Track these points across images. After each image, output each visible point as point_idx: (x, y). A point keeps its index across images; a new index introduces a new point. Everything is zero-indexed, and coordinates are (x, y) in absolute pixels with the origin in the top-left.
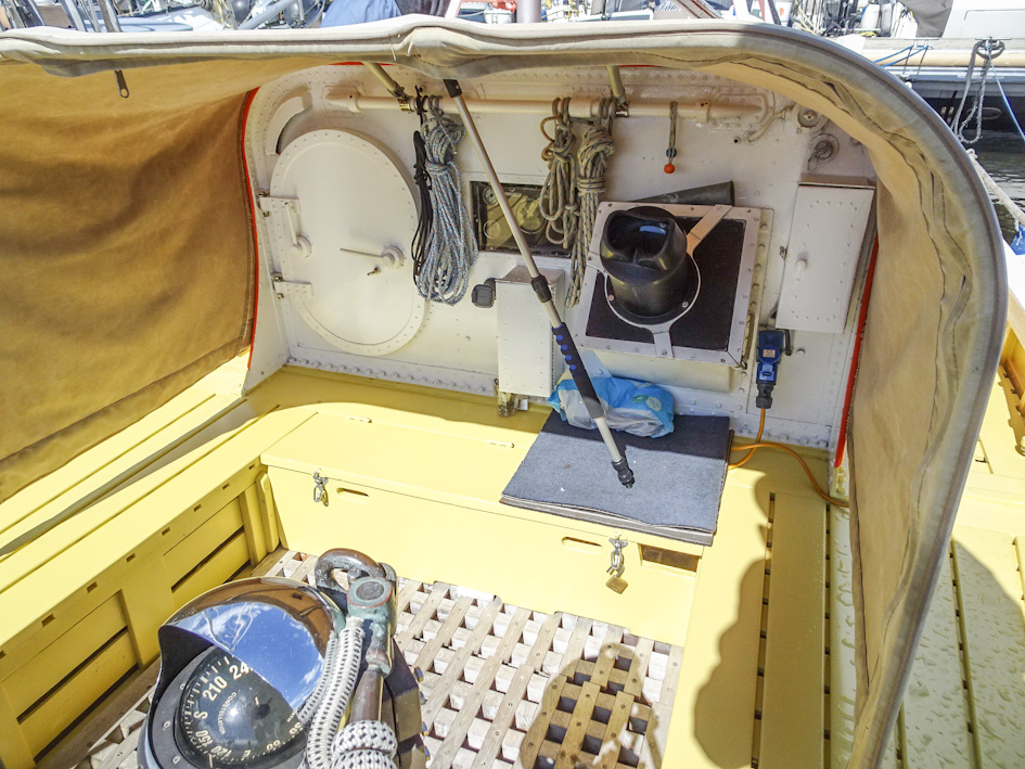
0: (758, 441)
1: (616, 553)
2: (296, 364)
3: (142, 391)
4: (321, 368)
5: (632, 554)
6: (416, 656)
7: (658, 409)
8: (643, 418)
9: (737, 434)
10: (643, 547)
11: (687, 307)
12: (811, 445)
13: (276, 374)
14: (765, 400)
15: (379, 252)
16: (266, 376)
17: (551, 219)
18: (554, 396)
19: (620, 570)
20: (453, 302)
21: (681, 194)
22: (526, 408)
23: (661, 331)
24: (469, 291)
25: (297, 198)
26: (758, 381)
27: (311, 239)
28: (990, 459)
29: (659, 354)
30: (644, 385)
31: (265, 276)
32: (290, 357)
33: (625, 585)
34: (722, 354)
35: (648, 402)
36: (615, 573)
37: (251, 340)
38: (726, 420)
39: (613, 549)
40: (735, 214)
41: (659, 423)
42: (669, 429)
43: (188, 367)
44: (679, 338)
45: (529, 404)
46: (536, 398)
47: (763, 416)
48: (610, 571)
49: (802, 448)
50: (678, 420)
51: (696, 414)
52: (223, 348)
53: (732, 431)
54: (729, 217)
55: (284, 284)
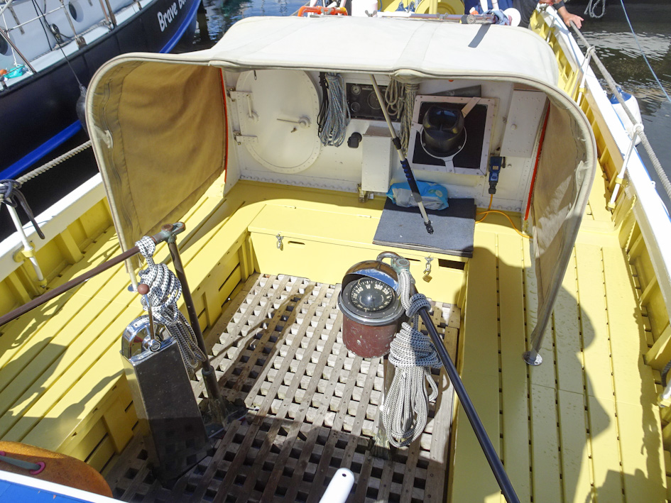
0: (489, 210)
1: (428, 263)
2: (245, 179)
3: (188, 198)
4: (260, 180)
5: (435, 263)
6: (336, 316)
7: (441, 196)
8: (436, 201)
9: (478, 207)
10: (439, 260)
11: (461, 148)
12: (513, 210)
13: (236, 185)
14: (492, 190)
15: (297, 120)
16: (233, 186)
17: (392, 104)
18: (390, 191)
19: (429, 272)
20: (338, 145)
21: (456, 90)
22: (372, 198)
23: (449, 160)
24: (347, 139)
25: (251, 92)
26: (490, 181)
27: (258, 114)
28: (593, 213)
29: (448, 171)
30: (434, 184)
31: (231, 133)
32: (241, 176)
33: (430, 278)
34: (477, 170)
35: (436, 193)
36: (427, 273)
37: (225, 168)
38: (472, 200)
39: (427, 262)
40: (482, 102)
41: (442, 203)
42: (447, 205)
43: (204, 184)
44: (457, 163)
45: (374, 196)
46: (377, 193)
47: (491, 198)
48: (425, 272)
49: (509, 212)
50: (451, 201)
51: (458, 197)
52: (215, 172)
53: (476, 206)
54: (480, 103)
55: (242, 137)
